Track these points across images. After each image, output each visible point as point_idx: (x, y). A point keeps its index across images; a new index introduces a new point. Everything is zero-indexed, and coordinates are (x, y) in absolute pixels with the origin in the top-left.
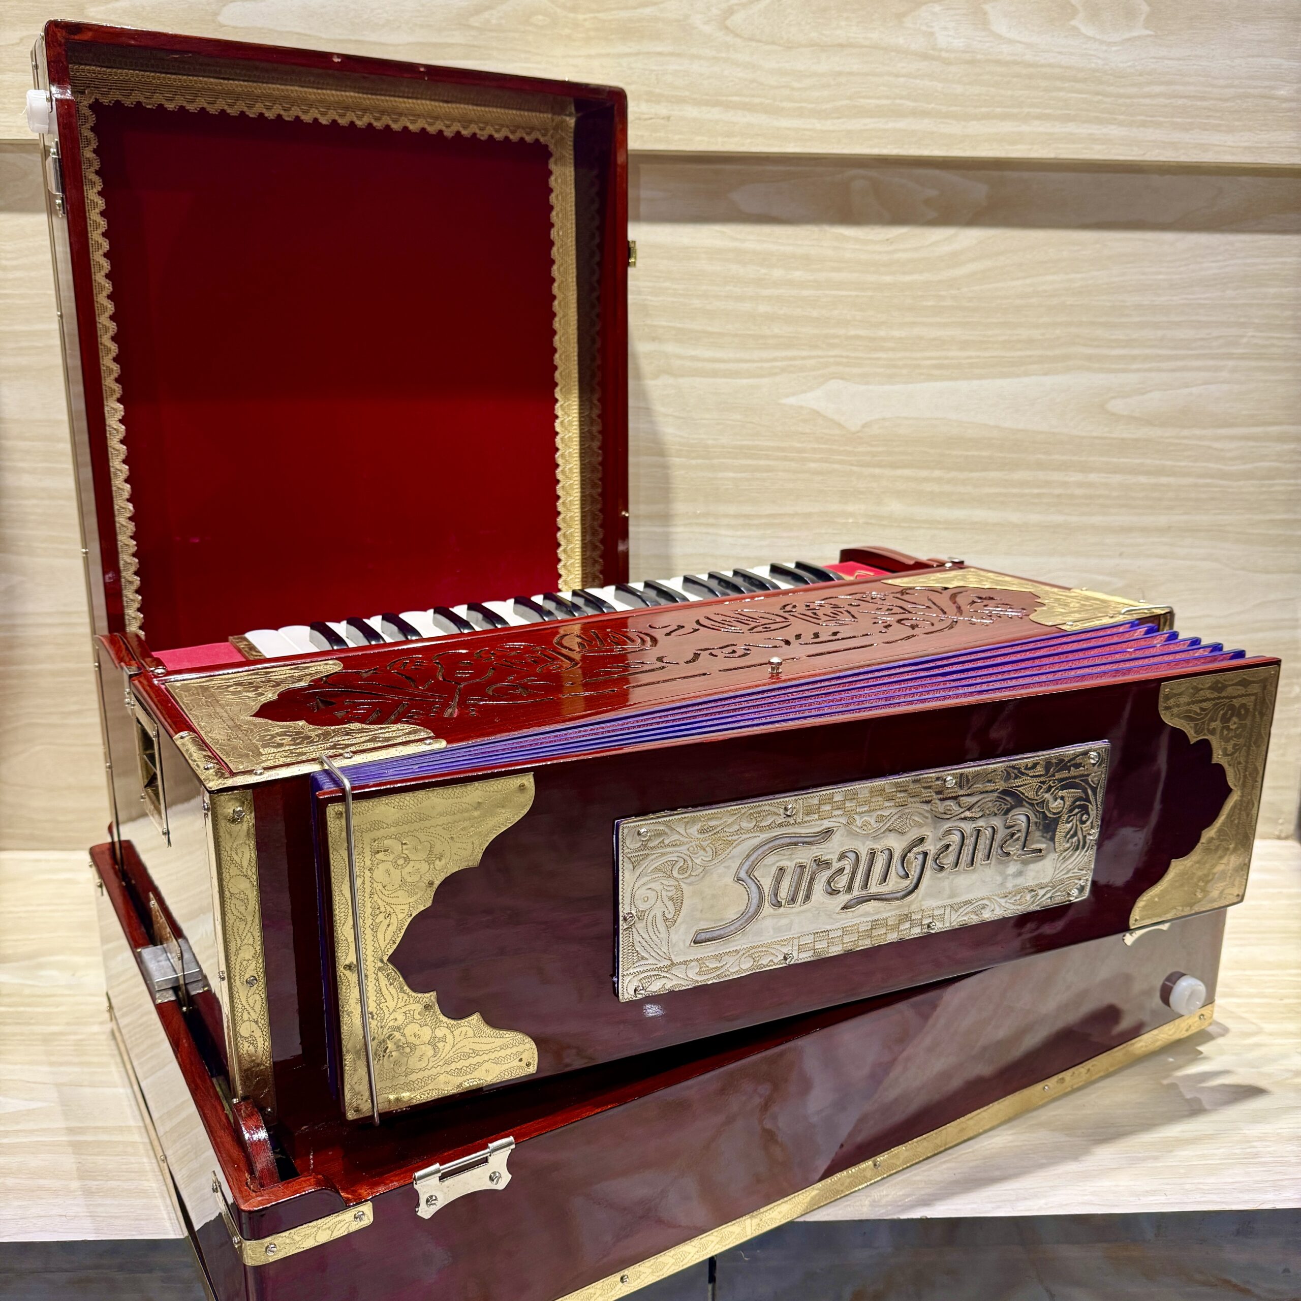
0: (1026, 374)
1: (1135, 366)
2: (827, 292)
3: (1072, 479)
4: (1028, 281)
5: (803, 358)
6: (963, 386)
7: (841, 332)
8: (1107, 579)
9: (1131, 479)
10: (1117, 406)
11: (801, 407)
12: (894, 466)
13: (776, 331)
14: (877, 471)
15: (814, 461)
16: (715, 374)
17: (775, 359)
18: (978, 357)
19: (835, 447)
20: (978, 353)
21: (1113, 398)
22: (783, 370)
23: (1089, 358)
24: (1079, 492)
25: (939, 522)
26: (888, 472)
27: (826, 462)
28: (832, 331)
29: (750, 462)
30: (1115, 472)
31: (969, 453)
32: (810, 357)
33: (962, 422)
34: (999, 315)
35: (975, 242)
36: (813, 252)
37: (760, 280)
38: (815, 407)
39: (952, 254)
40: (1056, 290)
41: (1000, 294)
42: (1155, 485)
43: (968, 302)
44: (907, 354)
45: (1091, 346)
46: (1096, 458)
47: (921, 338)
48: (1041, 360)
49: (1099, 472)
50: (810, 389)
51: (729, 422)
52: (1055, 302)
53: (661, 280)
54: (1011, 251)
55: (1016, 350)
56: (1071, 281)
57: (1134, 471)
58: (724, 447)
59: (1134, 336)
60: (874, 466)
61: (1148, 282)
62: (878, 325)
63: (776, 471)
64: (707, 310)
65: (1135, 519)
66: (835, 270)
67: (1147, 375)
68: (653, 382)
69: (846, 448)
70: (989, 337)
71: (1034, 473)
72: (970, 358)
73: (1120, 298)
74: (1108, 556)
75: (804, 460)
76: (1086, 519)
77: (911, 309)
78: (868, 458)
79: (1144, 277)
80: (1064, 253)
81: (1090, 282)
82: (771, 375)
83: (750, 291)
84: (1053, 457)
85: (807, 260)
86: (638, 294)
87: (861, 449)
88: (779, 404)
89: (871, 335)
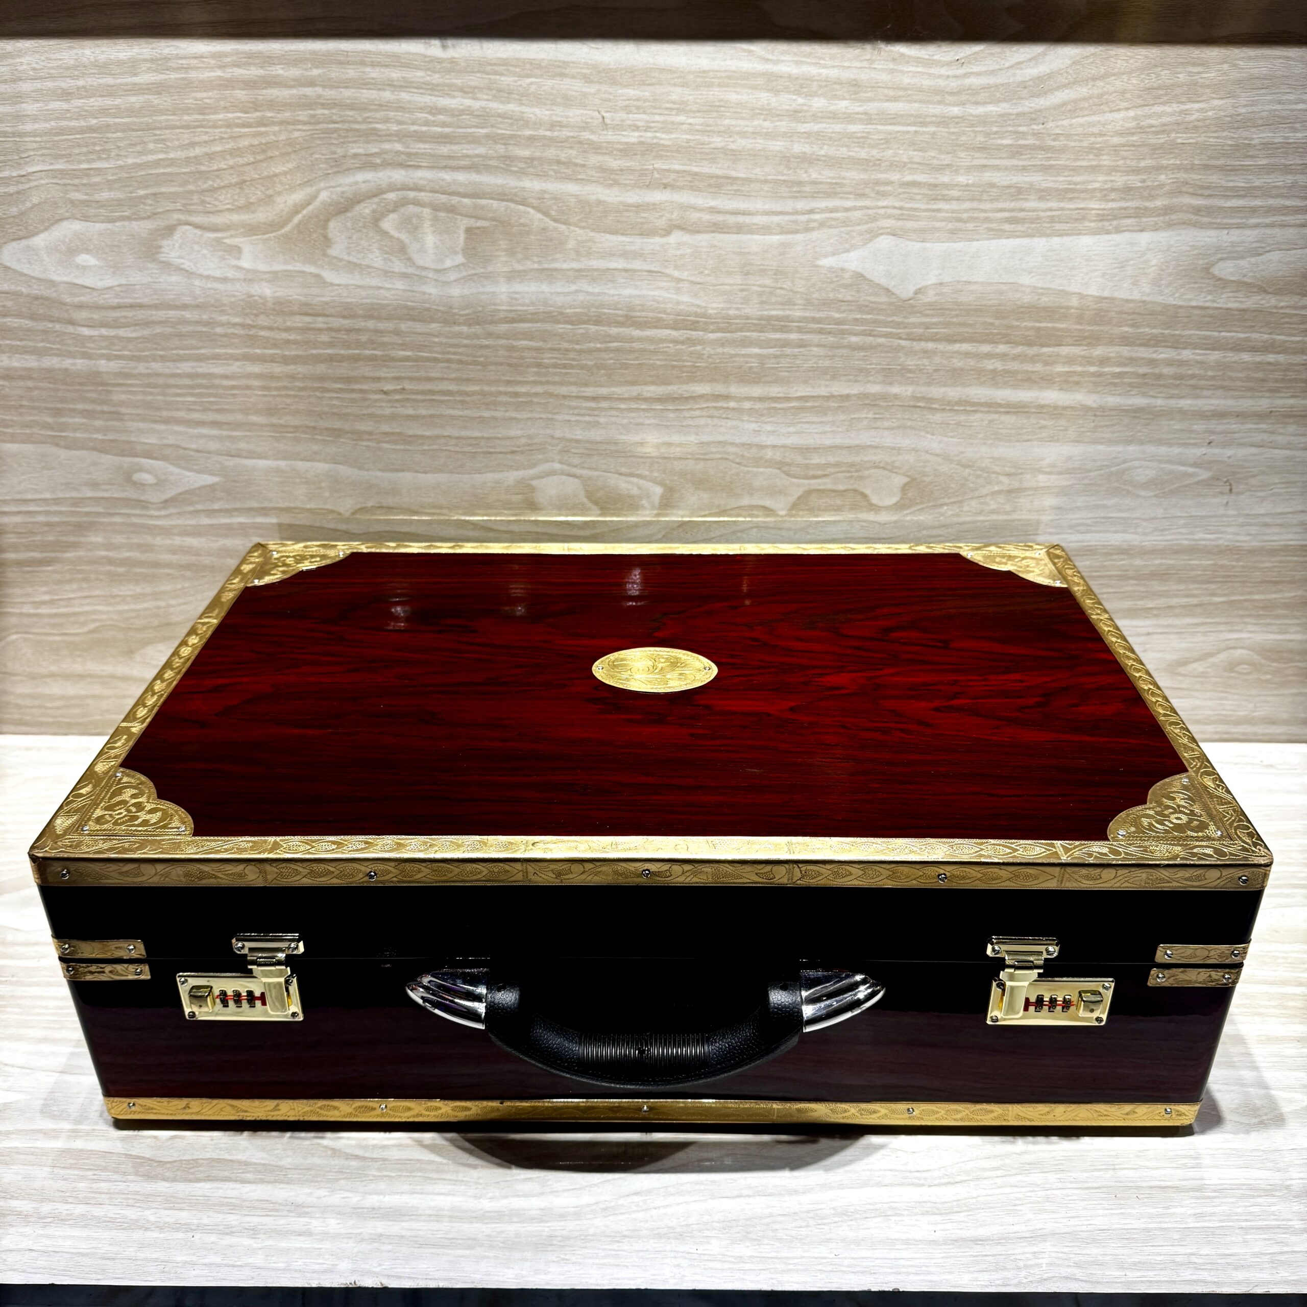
0: (1118, 230)
1: (1253, 221)
2: (880, 127)
3: (1162, 356)
4: (1131, 113)
5: (847, 210)
6: (1040, 244)
7: (895, 177)
8: (1191, 470)
9: (1231, 357)
10: (1225, 270)
11: (843, 270)
12: (950, 340)
13: (814, 176)
14: (930, 346)
15: (856, 335)
16: (739, 229)
17: (811, 212)
18: (1062, 209)
19: (881, 318)
20: (1062, 205)
21: (1222, 259)
22: (822, 225)
23: (1197, 210)
24: (1167, 371)
25: (1000, 405)
26: (941, 346)
27: (870, 335)
28: (884, 176)
29: (778, 336)
30: (1214, 349)
31: (1043, 325)
32: (855, 208)
33: (1035, 287)
34: (1091, 157)
35: (1068, 62)
36: (863, 76)
37: (796, 111)
38: (859, 270)
39: (1038, 78)
40: (1165, 125)
41: (1095, 130)
42: (1260, 363)
43: (1054, 140)
44: (975, 205)
45: (1202, 195)
46: (1192, 332)
47: (992, 185)
48: (1138, 213)
49: (1195, 348)
50: (854, 247)
51: (756, 288)
52: (1162, 141)
53: (674, 112)
54: (1115, 75)
55: (1108, 201)
56: (1186, 112)
57: (1237, 347)
58: (748, 318)
59: (1257, 183)
60: (927, 340)
61: (1284, 113)
62: (941, 168)
63: (810, 346)
64: (732, 150)
65: (1231, 402)
66: (889, 99)
67: (1268, 231)
68: (664, 240)
69: (895, 318)
70: (1076, 184)
71: (1117, 348)
72: (1051, 210)
73: (1245, 134)
74: (1194, 444)
75: (843, 333)
76: (1172, 403)
77: (983, 149)
78: (920, 331)
79: (1279, 107)
80: (1181, 76)
81: (1210, 113)
82: (807, 230)
83: (783, 125)
84: (1142, 330)
85: (855, 87)
86: (646, 131)
87: (912, 320)
88: (817, 266)
89: (932, 181)
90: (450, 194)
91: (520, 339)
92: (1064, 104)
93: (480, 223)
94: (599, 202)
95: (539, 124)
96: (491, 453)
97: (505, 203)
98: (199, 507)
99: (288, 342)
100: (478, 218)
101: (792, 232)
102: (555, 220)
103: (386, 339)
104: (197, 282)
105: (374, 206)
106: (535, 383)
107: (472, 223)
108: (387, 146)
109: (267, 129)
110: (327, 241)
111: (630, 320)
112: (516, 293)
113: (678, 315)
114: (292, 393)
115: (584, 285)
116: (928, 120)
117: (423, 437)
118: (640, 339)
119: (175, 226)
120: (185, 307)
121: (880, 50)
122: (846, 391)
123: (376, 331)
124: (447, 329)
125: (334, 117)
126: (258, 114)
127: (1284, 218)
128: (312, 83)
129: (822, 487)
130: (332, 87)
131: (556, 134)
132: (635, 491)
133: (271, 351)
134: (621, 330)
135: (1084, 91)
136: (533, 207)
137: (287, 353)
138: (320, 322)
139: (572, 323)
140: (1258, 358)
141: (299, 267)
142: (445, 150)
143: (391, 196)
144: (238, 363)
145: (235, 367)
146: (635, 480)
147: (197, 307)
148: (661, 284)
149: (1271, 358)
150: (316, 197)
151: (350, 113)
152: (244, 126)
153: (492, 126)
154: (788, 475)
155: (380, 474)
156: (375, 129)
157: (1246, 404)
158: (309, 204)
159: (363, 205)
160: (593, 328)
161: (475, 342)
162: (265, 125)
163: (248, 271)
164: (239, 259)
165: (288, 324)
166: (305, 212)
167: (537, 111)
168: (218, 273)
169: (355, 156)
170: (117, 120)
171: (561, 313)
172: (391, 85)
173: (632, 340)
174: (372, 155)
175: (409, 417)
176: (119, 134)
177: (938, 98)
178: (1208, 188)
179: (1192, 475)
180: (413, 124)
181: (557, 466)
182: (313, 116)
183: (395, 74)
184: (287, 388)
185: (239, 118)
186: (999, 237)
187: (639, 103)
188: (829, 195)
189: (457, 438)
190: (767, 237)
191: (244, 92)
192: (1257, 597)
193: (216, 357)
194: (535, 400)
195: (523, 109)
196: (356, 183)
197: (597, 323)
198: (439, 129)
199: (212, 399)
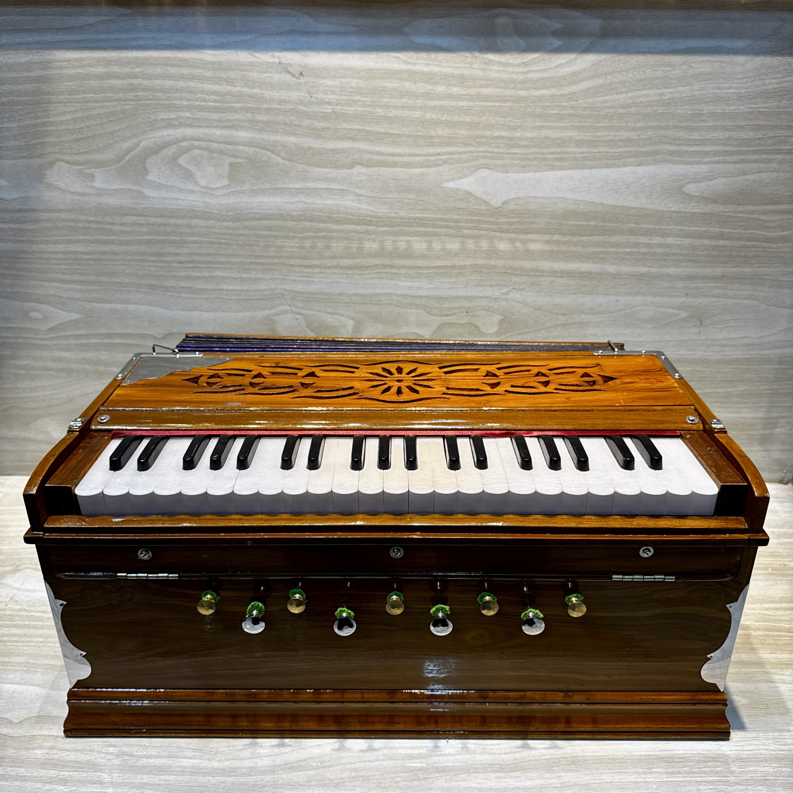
0: (624, 165)
1: (706, 160)
2: (478, 103)
3: (656, 242)
4: (629, 95)
5: (460, 153)
6: (577, 173)
7: (488, 133)
8: (675, 312)
9: (697, 242)
10: (692, 189)
11: (458, 189)
12: (525, 232)
13: (439, 132)
14: (513, 236)
15: (467, 229)
16: (395, 165)
18: (590, 152)
19: (483, 218)
20: (590, 150)
21: (689, 183)
22: (445, 162)
23: (672, 153)
24: (658, 250)
25: (556, 272)
26: (520, 236)
27: (476, 229)
28: (481, 133)
29: (421, 229)
30: (686, 237)
31: (581, 223)
32: (465, 152)
33: (576, 200)
34: (606, 120)
35: (590, 64)
36: (467, 72)
37: (427, 94)
38: (469, 189)
39: (572, 74)
40: (650, 102)
41: (608, 104)
42: (715, 246)
43: (583, 111)
44: (537, 150)
45: (674, 144)
46: (673, 227)
47: (547, 138)
48: (636, 155)
49: (675, 237)
50: (465, 176)
51: (406, 200)
52: (649, 111)
53: (353, 94)
54: (618, 72)
55: (618, 147)
56: (662, 94)
57: (700, 236)
58: (402, 218)
59: (708, 137)
60: (511, 232)
61: (722, 95)
62: (516, 128)
63: (440, 235)
64: (388, 117)
65: (699, 270)
66: (483, 86)
67: (716, 166)
68: (350, 171)
69: (491, 219)
70: (598, 137)
71: (627, 237)
72: (583, 153)
73: (699, 107)
74: (677, 296)
75: (460, 227)
76: (663, 270)
77: (540, 116)
78: (506, 227)
79: (718, 91)
80: (658, 72)
81: (677, 95)
82: (436, 165)
83: (419, 102)
84: (641, 226)
85: (462, 80)
86: (337, 105)
87: (502, 220)
88: (442, 187)
89: (510, 135)
90: (219, 143)
91: (264, 230)
92: (588, 89)
93: (238, 160)
94: (310, 148)
95: (272, 100)
96: (248, 300)
97: (253, 148)
98: (70, 333)
99: (123, 232)
100: (236, 157)
101: (426, 167)
102: (283, 159)
103: (183, 230)
104: (68, 196)
105: (174, 150)
106: (274, 257)
107: (232, 160)
108: (182, 114)
109: (110, 104)
110: (146, 171)
111: (330, 220)
112: (261, 202)
113: (360, 216)
114: (126, 263)
115: (301, 198)
116: (507, 98)
117: (206, 290)
118: (337, 231)
119: (55, 161)
120: (60, 211)
121: (476, 57)
122: (463, 263)
123: (177, 225)
124: (219, 224)
125: (150, 97)
126: (104, 95)
127: (725, 158)
128: (136, 76)
129: (451, 322)
130: (148, 79)
131: (283, 107)
132: (337, 324)
133: (113, 238)
134: (326, 225)
135: (600, 81)
136: (270, 151)
137: (122, 239)
138: (142, 220)
139: (295, 221)
140: (714, 243)
141: (129, 186)
142: (216, 116)
143: (184, 144)
144: (93, 245)
145: (90, 248)
146: (336, 316)
147: (68, 211)
148: (349, 198)
149: (722, 243)
150: (138, 145)
151: (159, 94)
152: (95, 102)
153: (244, 102)
154: (429, 313)
155: (180, 312)
156: (174, 104)
157: (708, 271)
158: (134, 149)
159: (167, 149)
160: (308, 224)
161: (237, 232)
162: (108, 102)
163: (98, 189)
164: (93, 181)
165: (123, 221)
166: (132, 154)
167: (271, 93)
168: (80, 190)
169: (163, 119)
170: (19, 98)
171: (289, 215)
172: (182, 77)
173: (332, 231)
174: (172, 119)
175: (197, 278)
176: (20, 107)
177: (512, 85)
178: (678, 139)
179: (676, 315)
180: (197, 100)
181: (288, 308)
182: (136, 96)
183: (185, 71)
184: (122, 260)
185: (92, 97)
186: (553, 170)
187: (333, 89)
188: (449, 144)
189: (227, 290)
190: (412, 170)
191: (96, 82)
192: (720, 390)
193: (79, 241)
194: (274, 267)
195: (263, 92)
196: (163, 136)
197: (311, 220)
198: (212, 104)
199: (78, 267)
